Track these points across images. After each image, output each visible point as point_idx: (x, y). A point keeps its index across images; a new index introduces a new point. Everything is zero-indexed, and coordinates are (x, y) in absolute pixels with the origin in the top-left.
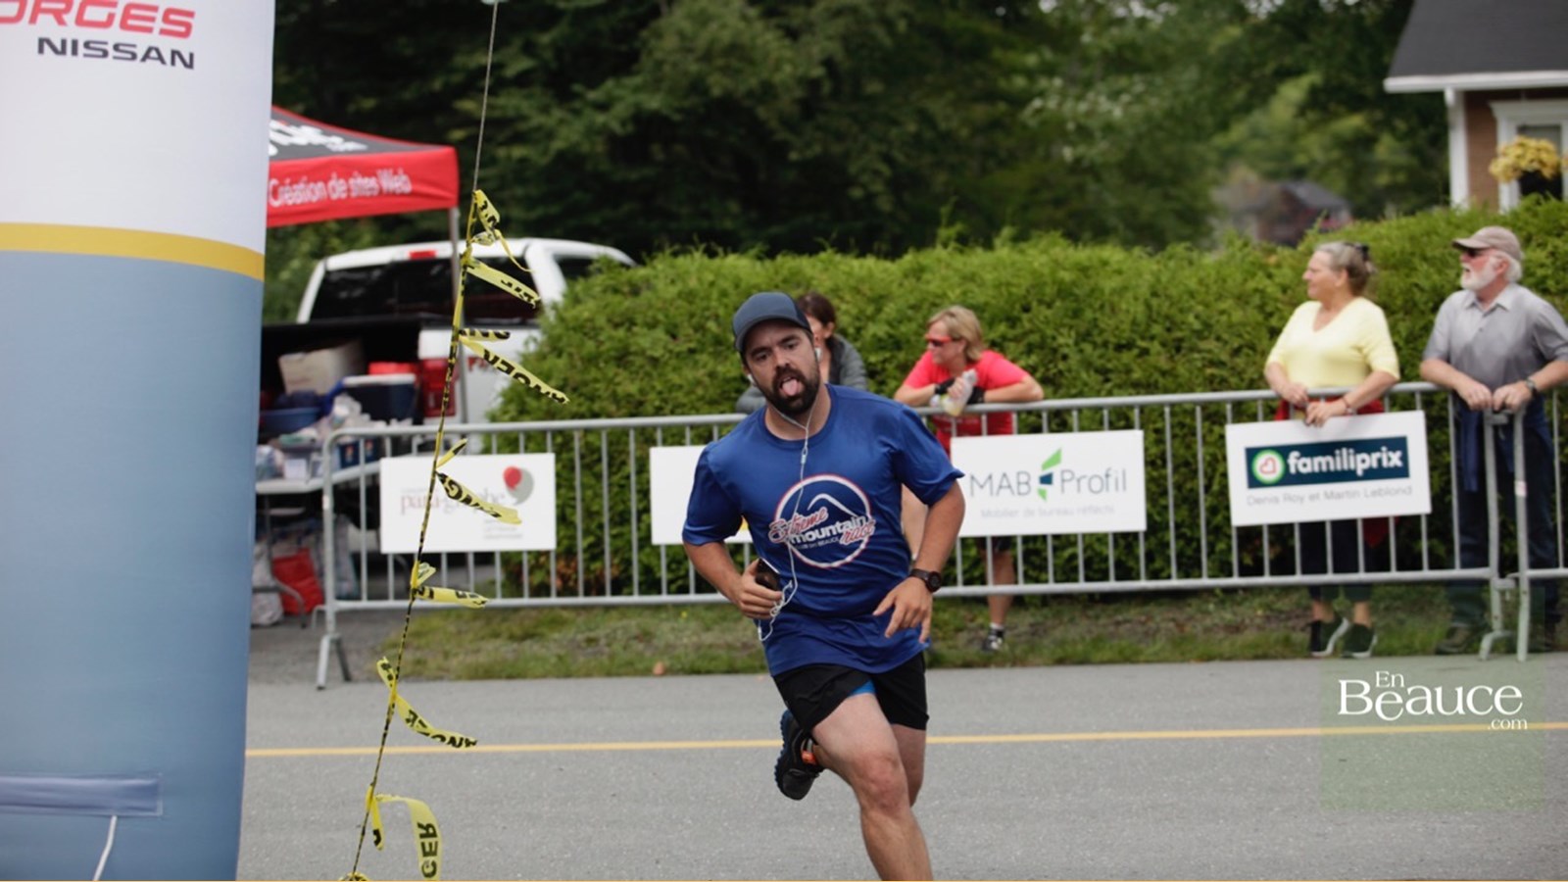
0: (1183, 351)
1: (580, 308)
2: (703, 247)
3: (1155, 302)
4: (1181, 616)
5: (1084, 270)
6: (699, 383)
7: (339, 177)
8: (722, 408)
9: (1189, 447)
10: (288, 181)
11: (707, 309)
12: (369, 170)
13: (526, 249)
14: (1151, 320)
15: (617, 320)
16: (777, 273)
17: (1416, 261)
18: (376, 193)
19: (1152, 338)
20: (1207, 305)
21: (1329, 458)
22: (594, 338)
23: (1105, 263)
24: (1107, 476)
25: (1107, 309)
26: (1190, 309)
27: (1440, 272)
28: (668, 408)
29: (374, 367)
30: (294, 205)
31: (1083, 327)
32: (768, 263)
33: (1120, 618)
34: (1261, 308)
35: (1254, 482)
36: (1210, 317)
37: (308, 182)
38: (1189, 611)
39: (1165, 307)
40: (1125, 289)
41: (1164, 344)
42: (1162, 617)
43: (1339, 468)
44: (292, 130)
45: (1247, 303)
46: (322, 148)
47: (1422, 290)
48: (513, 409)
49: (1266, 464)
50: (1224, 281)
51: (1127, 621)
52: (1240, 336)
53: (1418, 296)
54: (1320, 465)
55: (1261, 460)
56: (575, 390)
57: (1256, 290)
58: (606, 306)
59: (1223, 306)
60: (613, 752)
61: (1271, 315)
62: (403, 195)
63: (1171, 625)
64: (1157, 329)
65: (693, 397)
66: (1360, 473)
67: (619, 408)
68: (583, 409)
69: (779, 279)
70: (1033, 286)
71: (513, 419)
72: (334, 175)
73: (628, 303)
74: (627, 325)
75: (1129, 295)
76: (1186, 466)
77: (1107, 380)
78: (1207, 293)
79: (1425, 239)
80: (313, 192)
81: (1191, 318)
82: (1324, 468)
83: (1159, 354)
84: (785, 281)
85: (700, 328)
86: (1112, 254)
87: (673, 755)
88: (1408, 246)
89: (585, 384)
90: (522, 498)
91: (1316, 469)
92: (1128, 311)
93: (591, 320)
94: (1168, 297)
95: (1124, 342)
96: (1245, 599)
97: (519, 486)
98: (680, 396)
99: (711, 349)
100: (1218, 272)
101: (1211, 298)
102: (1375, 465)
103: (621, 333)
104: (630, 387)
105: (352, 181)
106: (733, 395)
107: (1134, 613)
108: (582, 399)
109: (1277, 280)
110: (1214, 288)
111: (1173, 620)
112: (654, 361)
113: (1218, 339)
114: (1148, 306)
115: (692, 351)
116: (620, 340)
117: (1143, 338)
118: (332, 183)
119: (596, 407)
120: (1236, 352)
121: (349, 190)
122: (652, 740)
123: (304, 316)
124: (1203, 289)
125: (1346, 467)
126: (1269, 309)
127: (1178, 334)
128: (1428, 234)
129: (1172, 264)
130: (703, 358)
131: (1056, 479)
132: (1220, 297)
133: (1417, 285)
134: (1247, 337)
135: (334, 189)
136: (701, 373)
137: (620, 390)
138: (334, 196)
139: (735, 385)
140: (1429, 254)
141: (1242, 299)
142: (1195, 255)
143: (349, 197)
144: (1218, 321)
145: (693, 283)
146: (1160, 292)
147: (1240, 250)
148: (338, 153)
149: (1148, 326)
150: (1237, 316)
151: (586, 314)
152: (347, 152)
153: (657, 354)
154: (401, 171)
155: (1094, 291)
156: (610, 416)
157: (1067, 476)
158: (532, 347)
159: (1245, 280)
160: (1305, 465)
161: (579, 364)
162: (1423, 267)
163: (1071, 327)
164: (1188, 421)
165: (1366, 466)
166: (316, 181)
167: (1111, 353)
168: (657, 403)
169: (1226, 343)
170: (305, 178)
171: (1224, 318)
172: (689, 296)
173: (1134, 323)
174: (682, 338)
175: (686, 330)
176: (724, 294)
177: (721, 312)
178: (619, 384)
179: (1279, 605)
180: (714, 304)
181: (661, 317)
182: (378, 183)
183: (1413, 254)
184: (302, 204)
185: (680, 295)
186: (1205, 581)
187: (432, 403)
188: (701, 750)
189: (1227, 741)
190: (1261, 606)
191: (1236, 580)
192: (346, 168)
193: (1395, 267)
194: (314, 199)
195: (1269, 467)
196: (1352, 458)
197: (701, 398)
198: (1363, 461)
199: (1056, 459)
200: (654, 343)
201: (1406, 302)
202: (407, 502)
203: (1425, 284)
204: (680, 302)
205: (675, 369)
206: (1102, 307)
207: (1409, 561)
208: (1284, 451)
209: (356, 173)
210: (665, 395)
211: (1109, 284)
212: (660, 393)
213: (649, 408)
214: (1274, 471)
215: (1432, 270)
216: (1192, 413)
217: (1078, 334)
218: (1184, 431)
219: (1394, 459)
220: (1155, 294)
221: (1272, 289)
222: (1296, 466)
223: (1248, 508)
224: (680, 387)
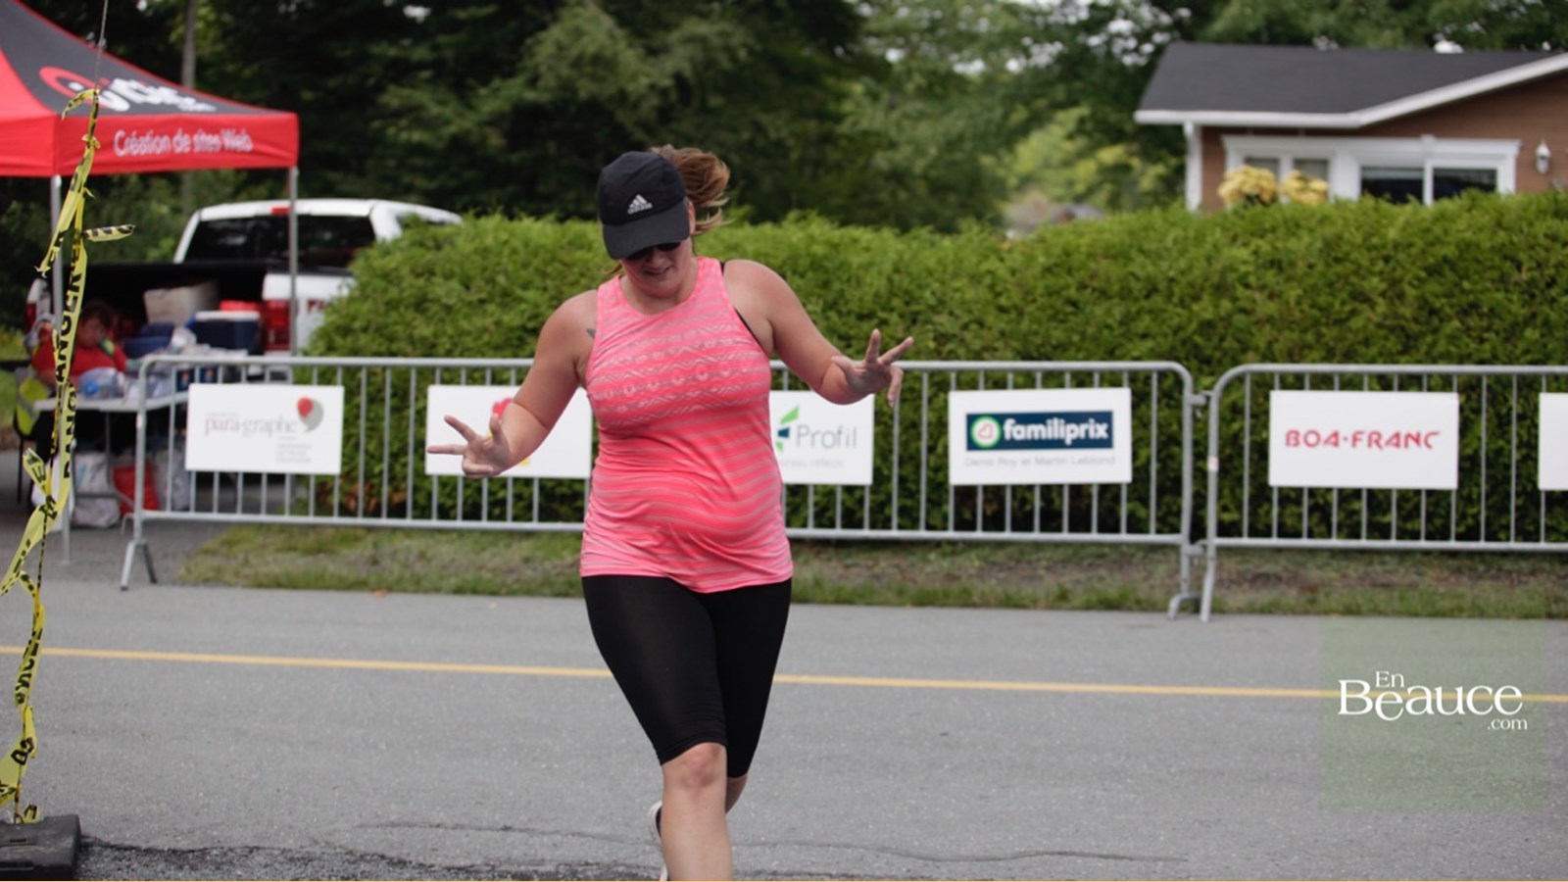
0: (919, 324)
1: (388, 258)
2: (501, 208)
3: (896, 278)
4: (904, 564)
5: (835, 246)
6: (485, 330)
7: (184, 133)
8: (505, 353)
9: (917, 409)
10: (134, 133)
11: (498, 264)
12: (213, 128)
13: (371, 209)
14: (892, 294)
15: (419, 270)
16: (563, 236)
17: (1134, 253)
18: (218, 149)
19: (892, 310)
20: (943, 283)
21: (1041, 427)
22: (398, 285)
23: (855, 241)
24: (840, 432)
25: (853, 282)
26: (928, 286)
27: (1154, 264)
28: (458, 350)
29: (224, 304)
30: (138, 155)
31: (830, 297)
32: (558, 228)
33: (849, 561)
34: (992, 287)
35: (972, 445)
36: (945, 294)
37: (154, 136)
38: (912, 559)
39: (906, 283)
40: (871, 264)
41: (901, 316)
42: (885, 562)
43: (1050, 436)
44: (150, 90)
45: (979, 282)
46: (174, 107)
47: (1137, 278)
48: (321, 345)
49: (983, 429)
50: (961, 261)
51: (855, 565)
52: (970, 312)
53: (1136, 286)
54: (1033, 433)
55: (979, 426)
56: (379, 330)
57: (990, 272)
58: (411, 258)
59: (958, 284)
60: (342, 670)
61: (998, 295)
62: (243, 153)
63: (896, 571)
64: (896, 303)
65: (480, 342)
66: (1068, 441)
67: (414, 348)
68: (383, 349)
69: (565, 241)
70: (790, 258)
71: (322, 355)
72: (180, 131)
73: (430, 256)
74: (426, 276)
75: (874, 270)
76: (911, 427)
77: (849, 346)
78: (944, 272)
79: (1143, 234)
80: (158, 144)
81: (927, 294)
82: (1036, 436)
83: (897, 324)
84: (570, 243)
85: (491, 281)
86: (863, 235)
87: (396, 676)
88: (1127, 240)
89: (387, 326)
90: (312, 426)
91: (1029, 437)
92: (871, 285)
93: (396, 269)
94: (909, 274)
95: (865, 312)
96: (962, 552)
97: (312, 415)
98: (469, 341)
99: (498, 300)
100: (956, 255)
101: (947, 277)
102: (1083, 435)
103: (421, 282)
104: (424, 330)
105: (196, 138)
106: (515, 342)
107: (862, 559)
108: (381, 340)
109: (1009, 263)
110: (950, 269)
111: (897, 566)
112: (448, 309)
113: (951, 314)
114: (890, 281)
115: (482, 302)
116: (420, 288)
117: (884, 309)
118: (178, 137)
119: (394, 347)
120: (965, 327)
121: (192, 146)
122: (384, 659)
123: (180, 257)
124: (940, 269)
125: (1056, 436)
126: (999, 289)
127: (914, 308)
128: (1146, 229)
129: (915, 245)
130: (491, 308)
131: (793, 433)
132: (956, 276)
133: (1133, 274)
134: (976, 313)
135: (178, 144)
136: (488, 322)
137: (417, 333)
138: (178, 150)
139: (519, 333)
140: (1146, 246)
141: (975, 279)
142: (937, 237)
143: (192, 151)
144: (952, 298)
145: (489, 241)
146: (903, 269)
147: (978, 234)
148: (187, 112)
149: (889, 300)
150: (970, 294)
151: (393, 265)
152: (195, 112)
153: (451, 301)
154: (243, 131)
155: (843, 265)
156: (406, 355)
157: (803, 431)
158: (345, 292)
159: (979, 263)
160: (1019, 432)
161: (382, 309)
162: (1141, 259)
163: (819, 296)
164: (917, 386)
165: (1074, 436)
166: (162, 136)
167: (852, 320)
168: (448, 346)
169: (957, 318)
170: (151, 132)
171: (958, 295)
172: (484, 252)
173: (877, 295)
174: (473, 289)
175: (478, 282)
176: (514, 251)
177: (510, 267)
178: (415, 328)
179: (993, 558)
180: (505, 260)
181: (457, 270)
182: (222, 140)
183: (1131, 246)
184: (146, 155)
185: (476, 251)
186: (922, 534)
187: (272, 338)
188: (423, 672)
189: (915, 690)
190: (979, 557)
191: (951, 534)
192: (191, 125)
193: (1115, 257)
194: (159, 151)
195: (986, 432)
196: (1062, 428)
197: (487, 344)
198: (1072, 431)
199: (793, 415)
200: (449, 293)
201: (1122, 288)
202: (211, 425)
203: (1140, 273)
204: (477, 258)
205: (467, 317)
206: (849, 280)
207: (1109, 525)
208: (1000, 418)
209: (200, 130)
210: (456, 339)
211: (856, 259)
212: (451, 337)
213: (441, 350)
214: (990, 436)
215: (1148, 262)
216: (919, 379)
217: (825, 302)
218: (910, 395)
219: (1100, 431)
220: (897, 271)
221: (1002, 271)
222: (1011, 433)
223: (966, 469)
224: (469, 333)
